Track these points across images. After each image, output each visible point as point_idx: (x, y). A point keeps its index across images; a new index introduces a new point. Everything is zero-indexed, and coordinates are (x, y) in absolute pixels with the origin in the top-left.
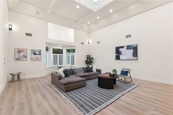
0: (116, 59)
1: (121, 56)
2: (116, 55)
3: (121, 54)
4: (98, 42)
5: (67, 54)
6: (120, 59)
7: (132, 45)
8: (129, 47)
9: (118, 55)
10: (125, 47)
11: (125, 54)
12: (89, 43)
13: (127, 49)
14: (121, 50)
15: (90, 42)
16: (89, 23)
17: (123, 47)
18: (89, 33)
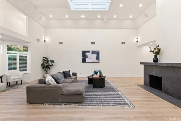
0: (83, 62)
1: (87, 59)
2: (83, 58)
3: (87, 58)
4: (61, 43)
5: (8, 53)
6: (86, 62)
7: (96, 51)
8: (93, 52)
9: (84, 58)
10: (91, 52)
11: (90, 58)
12: (45, 41)
13: (92, 54)
14: (87, 54)
15: (47, 40)
16: (51, 16)
17: (89, 52)
18: (45, 28)
